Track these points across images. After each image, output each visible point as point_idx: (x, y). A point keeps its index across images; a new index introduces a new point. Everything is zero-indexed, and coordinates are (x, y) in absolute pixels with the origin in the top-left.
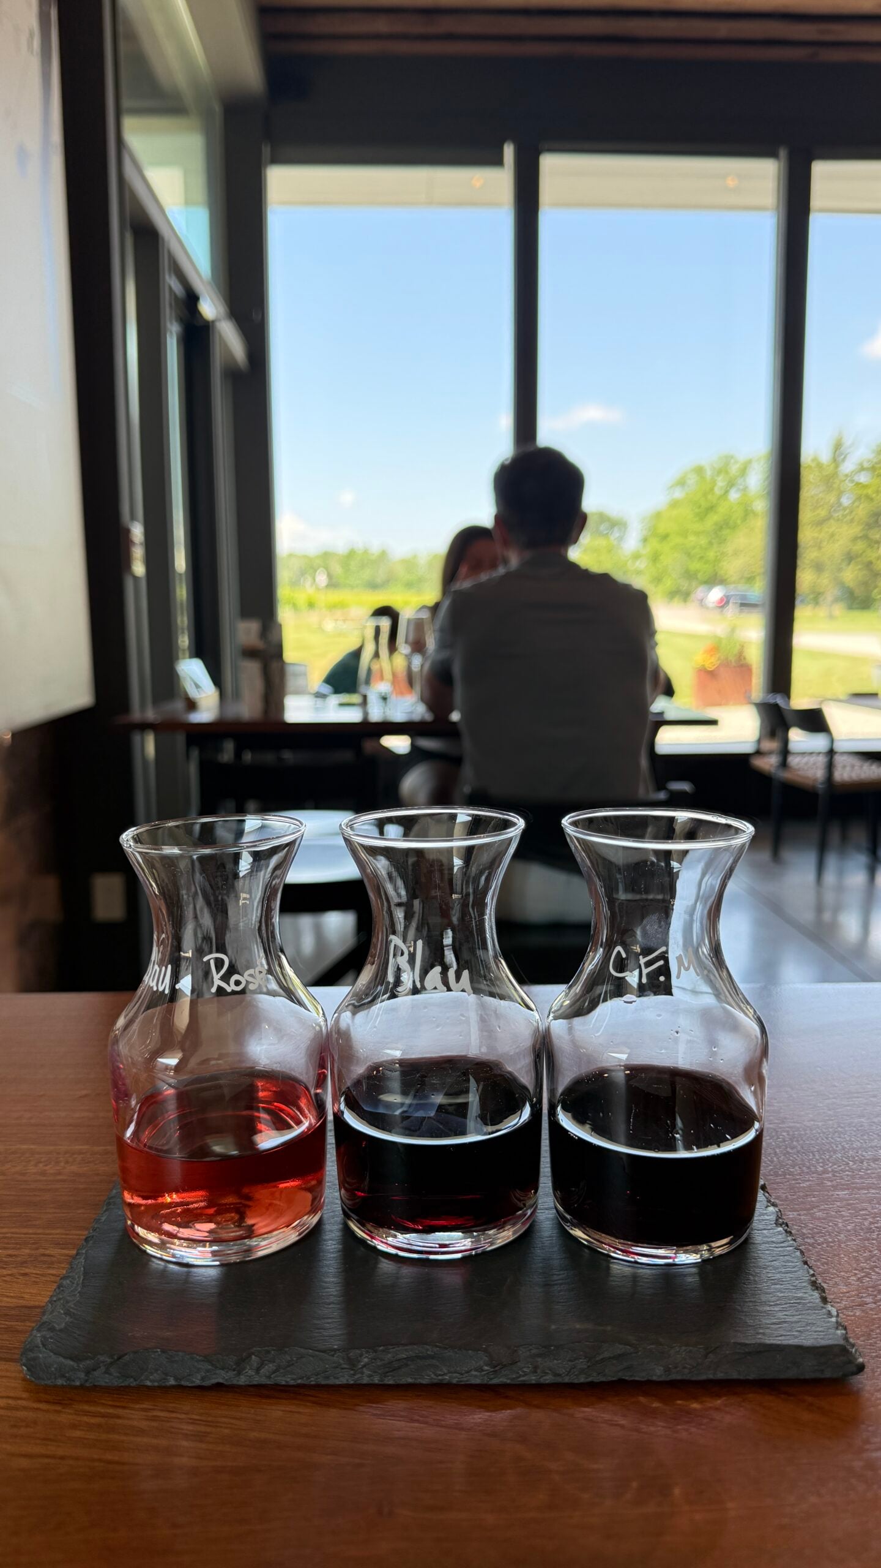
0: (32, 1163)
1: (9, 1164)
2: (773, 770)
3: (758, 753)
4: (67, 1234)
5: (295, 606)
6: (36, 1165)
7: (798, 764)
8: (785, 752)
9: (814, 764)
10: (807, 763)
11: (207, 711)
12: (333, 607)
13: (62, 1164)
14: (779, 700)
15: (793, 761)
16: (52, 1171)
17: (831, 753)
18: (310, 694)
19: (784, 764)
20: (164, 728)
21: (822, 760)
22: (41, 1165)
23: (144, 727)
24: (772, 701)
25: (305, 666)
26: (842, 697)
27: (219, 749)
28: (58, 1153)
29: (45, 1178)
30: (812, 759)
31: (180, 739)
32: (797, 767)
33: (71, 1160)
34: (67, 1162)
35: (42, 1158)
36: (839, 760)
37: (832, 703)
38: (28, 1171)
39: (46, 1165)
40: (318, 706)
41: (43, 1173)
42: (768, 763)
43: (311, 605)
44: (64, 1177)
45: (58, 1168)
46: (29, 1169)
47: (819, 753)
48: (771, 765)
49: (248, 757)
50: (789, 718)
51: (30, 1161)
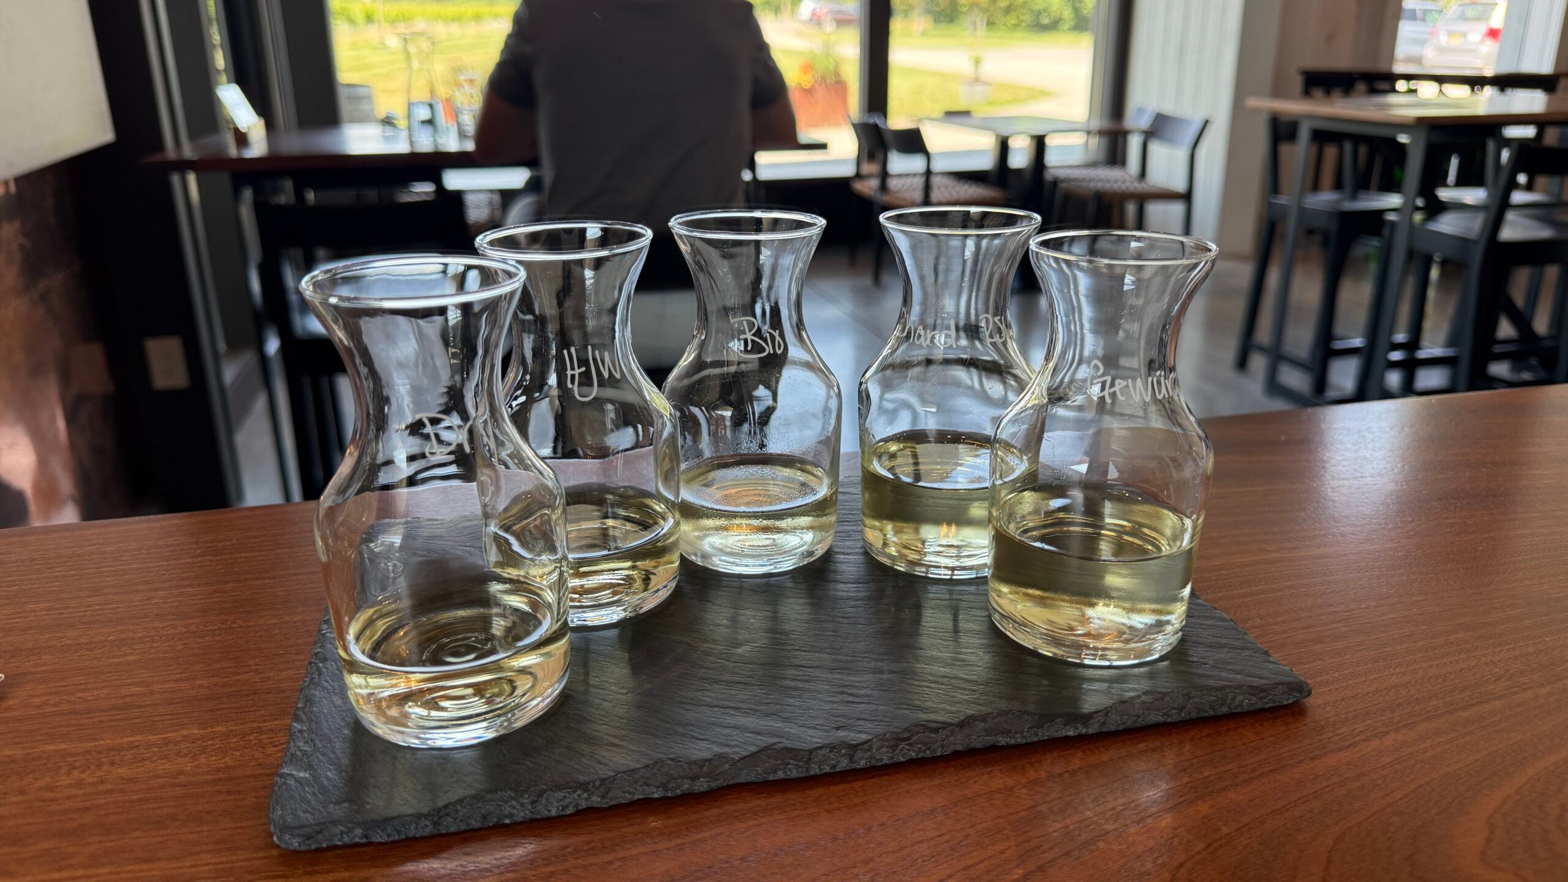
0: (63, 771)
1: (30, 776)
2: (872, 193)
3: (858, 176)
4: (118, 873)
5: (352, 21)
6: (68, 774)
7: (896, 186)
8: (884, 175)
9: (911, 185)
10: (903, 185)
11: (258, 147)
12: (393, 21)
13: (106, 768)
14: (876, 119)
15: (893, 183)
16: (91, 780)
17: (928, 173)
18: (376, 121)
19: (883, 187)
20: (207, 166)
21: (919, 182)
22: (76, 772)
23: (183, 166)
24: (871, 121)
25: (368, 87)
26: (934, 116)
27: (276, 191)
28: (99, 752)
29: (82, 792)
30: (909, 181)
31: (223, 179)
32: (896, 190)
33: (117, 759)
34: (113, 764)
35: (75, 761)
36: (936, 181)
37: (926, 122)
38: (58, 784)
39: (83, 772)
40: (386, 134)
41: (79, 784)
42: (868, 187)
43: (369, 19)
44: (109, 787)
45: (100, 774)
46: (60, 781)
47: (915, 175)
48: (871, 188)
49: (311, 196)
50: (889, 139)
51: (59, 768)
